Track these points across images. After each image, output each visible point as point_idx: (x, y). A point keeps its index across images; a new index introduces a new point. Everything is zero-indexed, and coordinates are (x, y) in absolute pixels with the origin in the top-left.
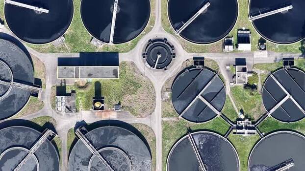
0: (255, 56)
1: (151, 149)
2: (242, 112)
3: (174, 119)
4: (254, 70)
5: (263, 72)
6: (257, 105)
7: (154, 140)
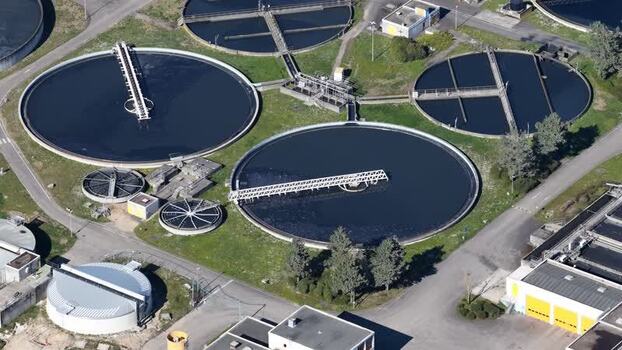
0: (479, 17)
1: (49, 41)
2: (347, 73)
3: (163, 25)
4: (452, 31)
5: (473, 41)
6: (398, 79)
7: (74, 34)
